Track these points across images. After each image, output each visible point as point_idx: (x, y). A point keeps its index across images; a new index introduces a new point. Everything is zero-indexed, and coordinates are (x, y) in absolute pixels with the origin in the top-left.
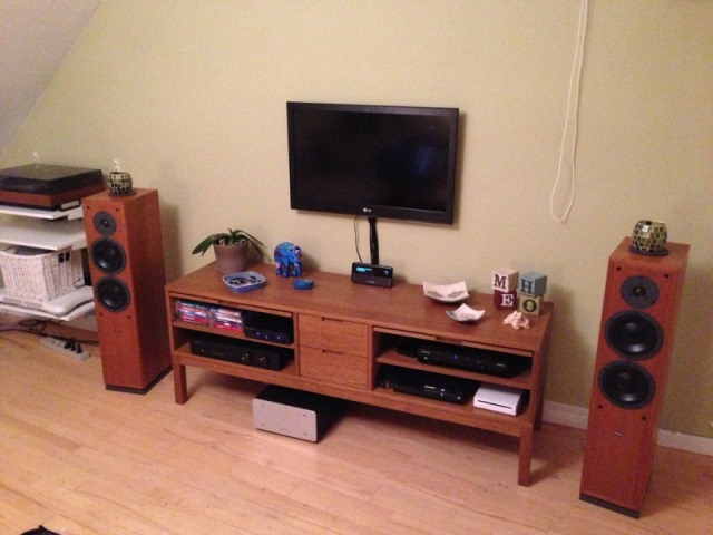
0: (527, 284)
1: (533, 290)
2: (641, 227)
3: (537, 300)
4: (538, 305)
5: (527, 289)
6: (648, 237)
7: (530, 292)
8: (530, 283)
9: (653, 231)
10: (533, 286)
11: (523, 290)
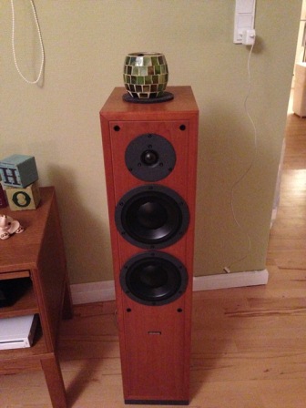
0: (9, 172)
1: (19, 179)
2: (134, 60)
3: (28, 191)
4: (31, 196)
5: (11, 179)
6: (145, 73)
7: (16, 183)
8: (13, 171)
9: (150, 64)
10: (17, 173)
11: (7, 182)
